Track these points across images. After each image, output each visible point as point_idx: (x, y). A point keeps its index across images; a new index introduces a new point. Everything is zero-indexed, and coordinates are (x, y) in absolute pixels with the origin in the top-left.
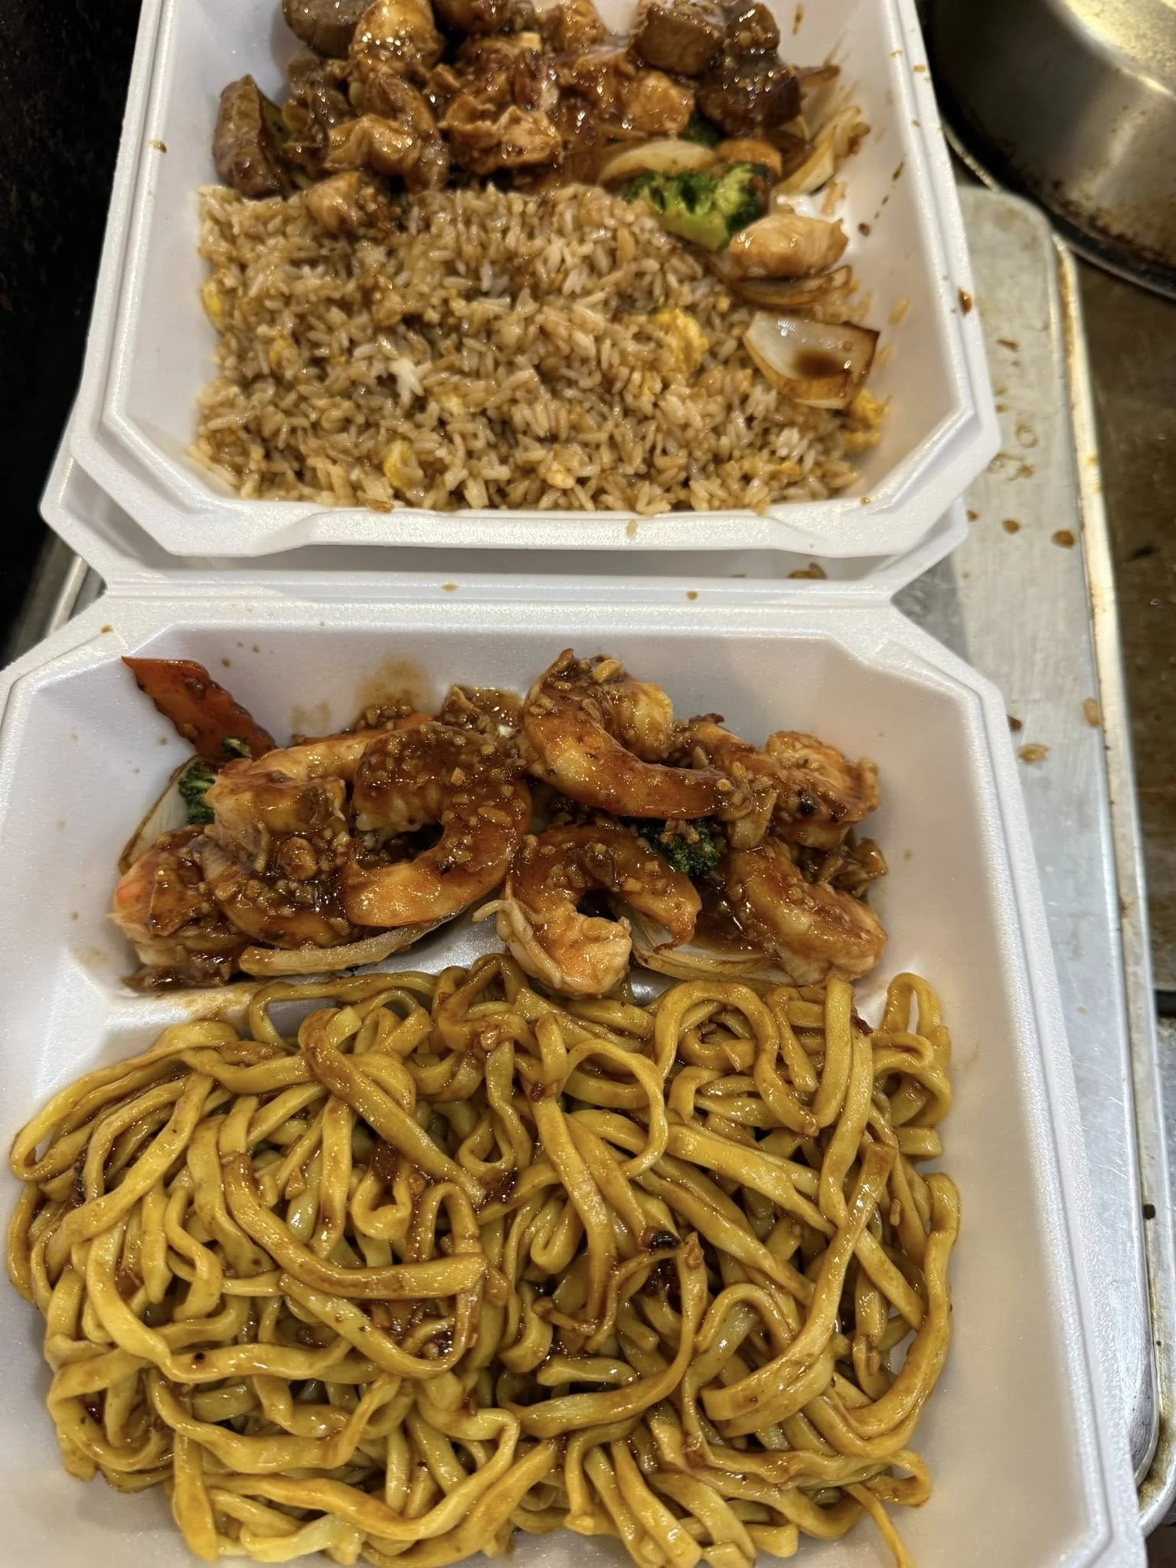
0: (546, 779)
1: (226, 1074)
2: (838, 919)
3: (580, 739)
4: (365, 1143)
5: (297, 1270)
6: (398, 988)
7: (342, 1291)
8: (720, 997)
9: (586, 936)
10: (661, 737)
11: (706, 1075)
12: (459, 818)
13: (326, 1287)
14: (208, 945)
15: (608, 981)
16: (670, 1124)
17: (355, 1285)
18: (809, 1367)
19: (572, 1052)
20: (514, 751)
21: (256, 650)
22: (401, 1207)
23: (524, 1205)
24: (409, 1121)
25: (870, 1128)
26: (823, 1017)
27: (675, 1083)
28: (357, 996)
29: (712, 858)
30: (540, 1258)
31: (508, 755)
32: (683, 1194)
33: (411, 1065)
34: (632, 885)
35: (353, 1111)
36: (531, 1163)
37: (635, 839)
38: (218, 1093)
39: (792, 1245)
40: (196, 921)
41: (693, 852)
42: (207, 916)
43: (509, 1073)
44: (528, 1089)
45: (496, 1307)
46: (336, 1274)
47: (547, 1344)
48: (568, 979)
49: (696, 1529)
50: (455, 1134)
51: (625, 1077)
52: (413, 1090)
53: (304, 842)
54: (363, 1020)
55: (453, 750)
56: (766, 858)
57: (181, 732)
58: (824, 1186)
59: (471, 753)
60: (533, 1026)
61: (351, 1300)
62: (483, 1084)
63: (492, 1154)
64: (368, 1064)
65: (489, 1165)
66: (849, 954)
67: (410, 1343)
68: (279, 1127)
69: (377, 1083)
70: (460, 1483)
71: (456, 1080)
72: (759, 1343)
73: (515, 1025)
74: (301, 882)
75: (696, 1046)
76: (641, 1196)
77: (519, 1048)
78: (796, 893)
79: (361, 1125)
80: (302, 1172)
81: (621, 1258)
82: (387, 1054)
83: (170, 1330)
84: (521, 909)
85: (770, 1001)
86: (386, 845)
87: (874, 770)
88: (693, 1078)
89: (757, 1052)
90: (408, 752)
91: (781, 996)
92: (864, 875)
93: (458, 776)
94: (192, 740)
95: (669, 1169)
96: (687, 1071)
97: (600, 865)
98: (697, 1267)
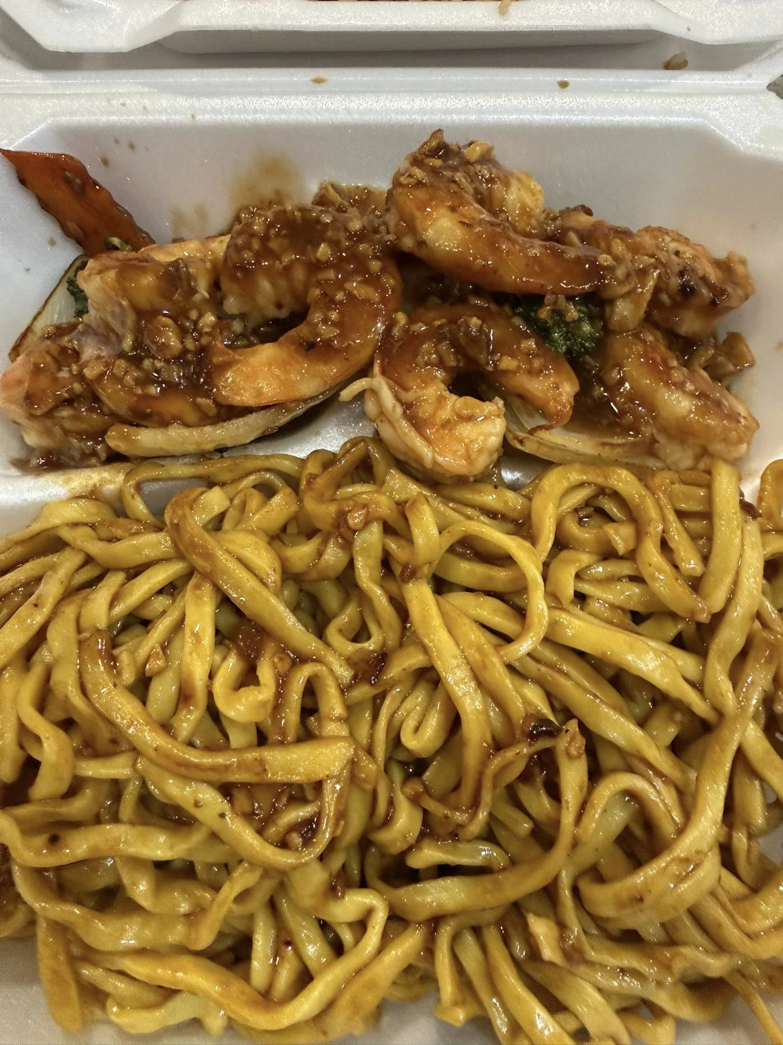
0: (418, 253)
1: (96, 548)
2: (718, 404)
3: (453, 209)
4: (229, 619)
5: (152, 753)
6: (268, 470)
7: (202, 775)
8: (600, 480)
9: (459, 416)
10: (534, 222)
11: (585, 559)
12: (325, 295)
13: (183, 770)
14: (83, 426)
15: (482, 462)
16: (549, 608)
17: (214, 769)
18: (697, 866)
19: (445, 533)
20: (382, 228)
21: (132, 146)
22: (262, 688)
23: (392, 687)
24: (274, 601)
25: (759, 616)
26: (709, 500)
27: (552, 567)
28: (226, 476)
29: (592, 338)
30: (411, 742)
31: (376, 231)
32: (562, 680)
33: (277, 543)
34: (507, 363)
35: (218, 589)
36: (401, 645)
37: (509, 318)
38: (88, 568)
39: (672, 731)
40: (69, 402)
41: (571, 330)
42: (79, 396)
43: (378, 553)
44: (398, 570)
45: (364, 790)
46: (194, 757)
47: (417, 827)
48: (440, 459)
49: (573, 1025)
50: (324, 612)
51: (504, 560)
52: (279, 569)
53: (168, 321)
54: (231, 500)
55: (319, 227)
56: (644, 342)
57: (67, 233)
58: (710, 673)
59: (337, 229)
60: (402, 508)
61: (210, 783)
62: (351, 564)
63: (360, 634)
64: (233, 542)
65: (359, 645)
66: (725, 440)
67: (272, 831)
68: (145, 602)
69: (241, 561)
70: (328, 965)
71: (322, 559)
72: (638, 831)
73: (383, 504)
74: (167, 361)
75: (573, 528)
76: (518, 681)
77: (388, 529)
78: (677, 375)
79: (225, 601)
80: (164, 648)
81: (498, 746)
82: (252, 532)
83: (24, 811)
84: (391, 388)
85: (650, 483)
86: (255, 332)
87: (743, 262)
88: (573, 562)
89: (639, 536)
90: (272, 232)
91: (662, 479)
92: (731, 367)
93: (324, 251)
94: (79, 242)
95: (548, 654)
96: (564, 554)
97: (474, 340)
98: (579, 757)
